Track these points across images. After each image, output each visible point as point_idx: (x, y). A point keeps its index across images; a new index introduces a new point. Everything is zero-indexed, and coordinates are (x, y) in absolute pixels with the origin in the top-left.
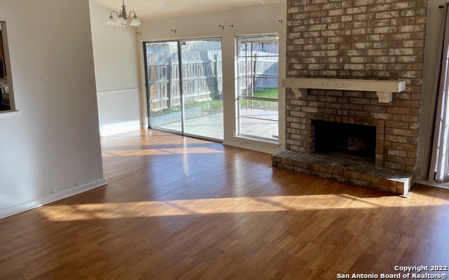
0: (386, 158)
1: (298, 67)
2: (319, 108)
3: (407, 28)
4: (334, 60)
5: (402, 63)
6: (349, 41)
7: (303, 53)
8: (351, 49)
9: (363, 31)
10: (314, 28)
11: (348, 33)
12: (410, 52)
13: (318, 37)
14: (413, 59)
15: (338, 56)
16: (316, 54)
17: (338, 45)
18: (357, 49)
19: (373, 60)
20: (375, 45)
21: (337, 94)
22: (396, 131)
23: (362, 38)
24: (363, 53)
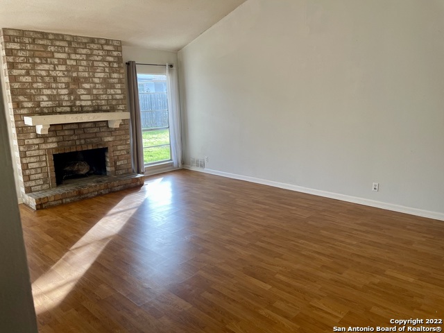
0: (117, 168)
1: (30, 105)
2: (58, 142)
3: (115, 75)
4: (66, 98)
5: (116, 99)
6: (77, 81)
7: (32, 91)
8: (79, 88)
9: (86, 75)
10: (41, 67)
11: (75, 75)
12: (119, 92)
13: (47, 76)
14: (121, 97)
15: (69, 94)
16: (48, 92)
17: (67, 85)
18: (84, 89)
19: (97, 97)
20: (97, 85)
21: (73, 127)
22: (119, 148)
23: (87, 80)
24: (89, 92)
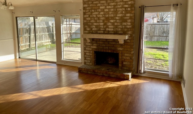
0: (123, 65)
1: (88, 29)
2: (97, 46)
3: (128, 15)
4: (102, 27)
5: (127, 28)
6: (108, 19)
7: (90, 24)
8: (108, 22)
9: (113, 15)
10: (94, 13)
11: (107, 16)
12: (130, 24)
13: (96, 17)
14: (131, 27)
15: (104, 25)
16: (95, 24)
17: (104, 21)
18: (111, 22)
19: (116, 27)
20: (117, 21)
21: (104, 40)
22: (126, 55)
23: (112, 18)
24: (113, 24)
